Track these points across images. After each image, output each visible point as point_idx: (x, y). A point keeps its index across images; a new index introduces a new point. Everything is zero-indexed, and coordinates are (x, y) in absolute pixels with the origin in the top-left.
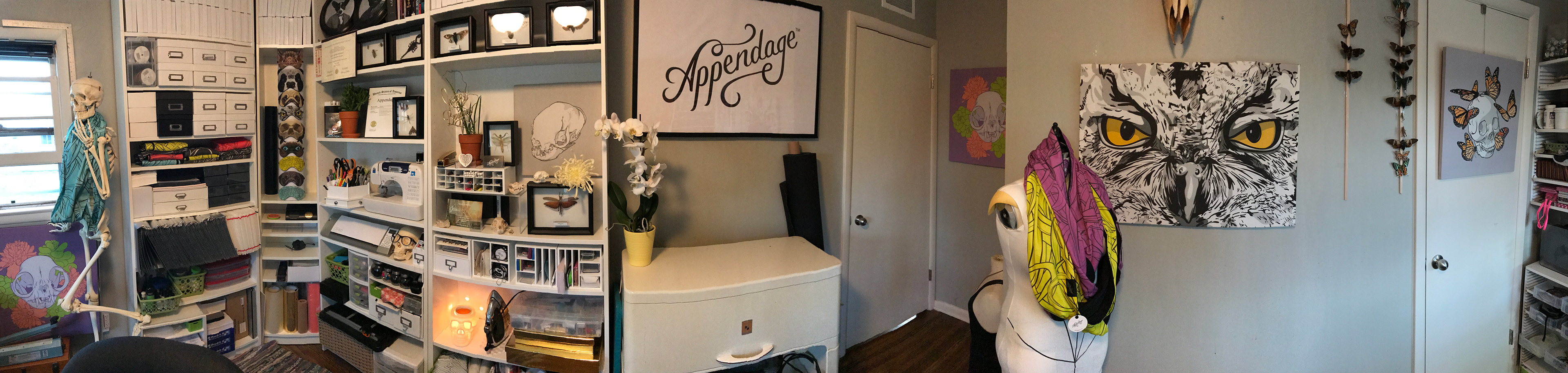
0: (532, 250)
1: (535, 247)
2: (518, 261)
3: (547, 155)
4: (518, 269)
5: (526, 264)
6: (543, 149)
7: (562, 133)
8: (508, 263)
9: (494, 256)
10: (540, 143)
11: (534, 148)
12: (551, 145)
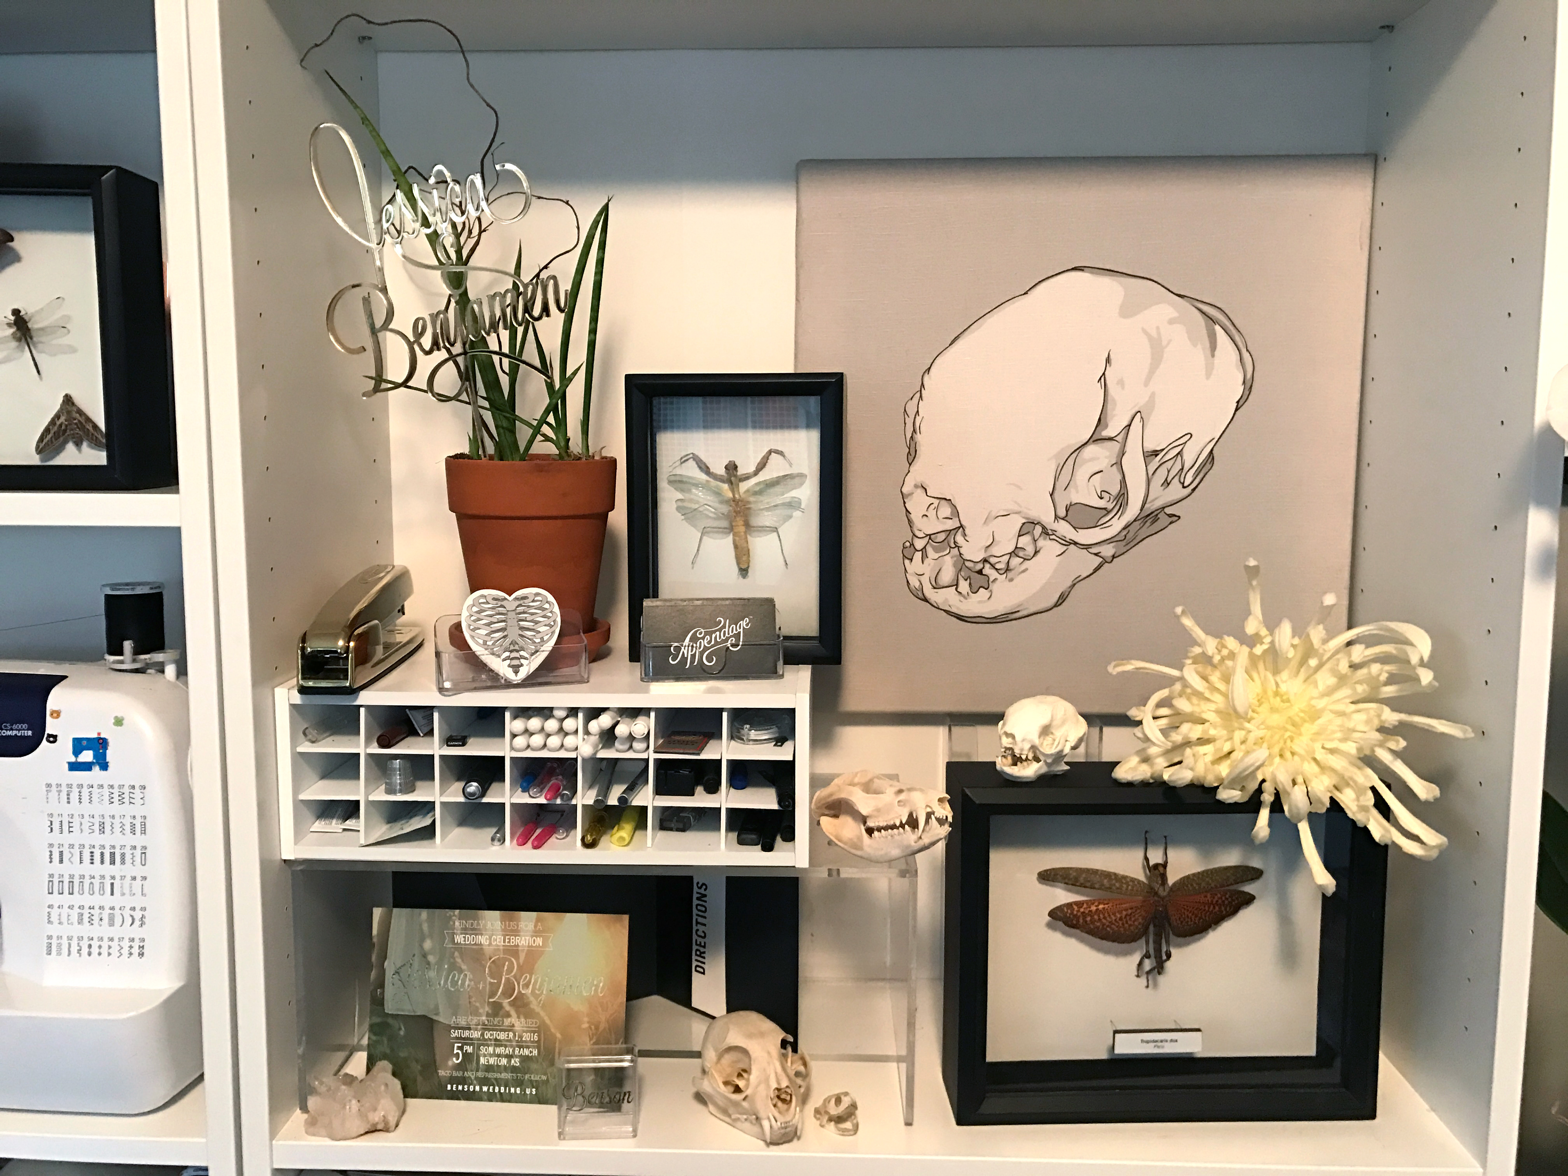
3: (1000, 585)
6: (973, 551)
10: (956, 513)
11: (919, 544)
12: (1029, 526)
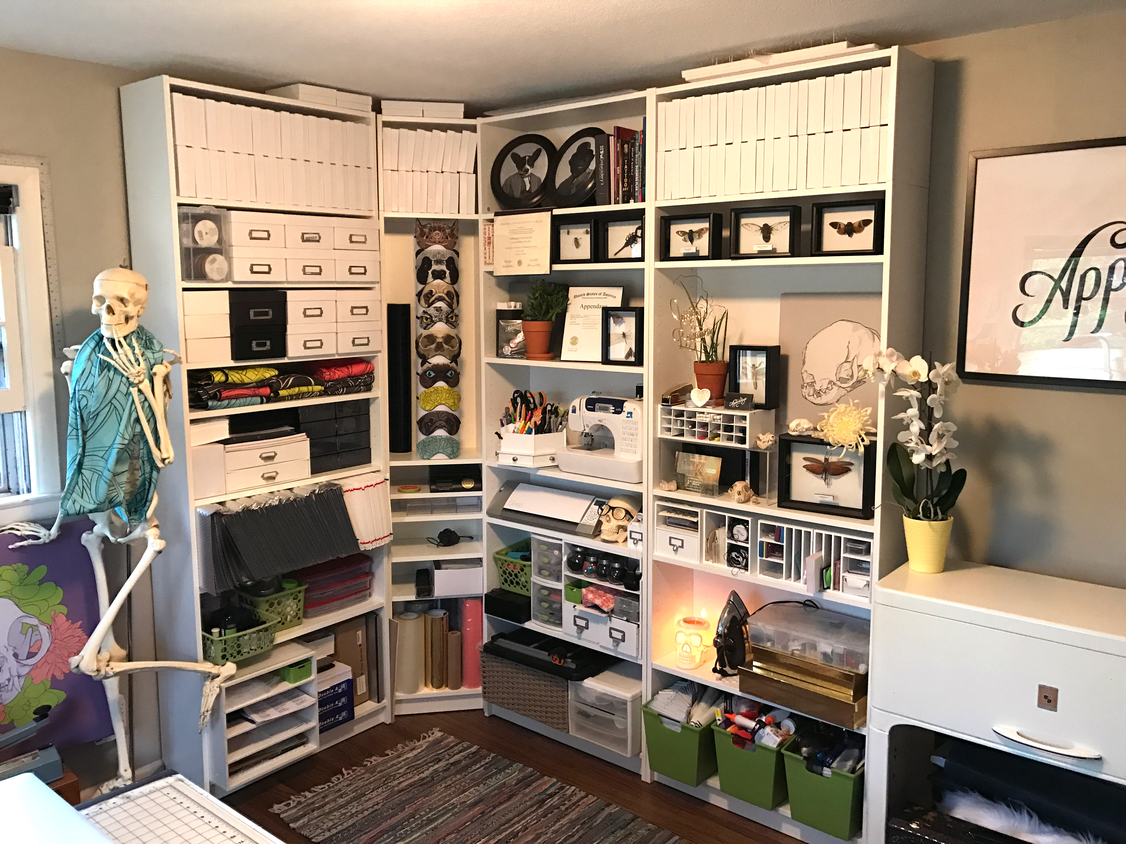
0: (781, 529)
1: (786, 526)
2: (762, 543)
3: (824, 396)
4: (761, 555)
5: (774, 550)
6: (818, 388)
7: (847, 366)
8: (749, 546)
9: (732, 536)
10: (814, 378)
11: (805, 385)
12: (830, 382)
